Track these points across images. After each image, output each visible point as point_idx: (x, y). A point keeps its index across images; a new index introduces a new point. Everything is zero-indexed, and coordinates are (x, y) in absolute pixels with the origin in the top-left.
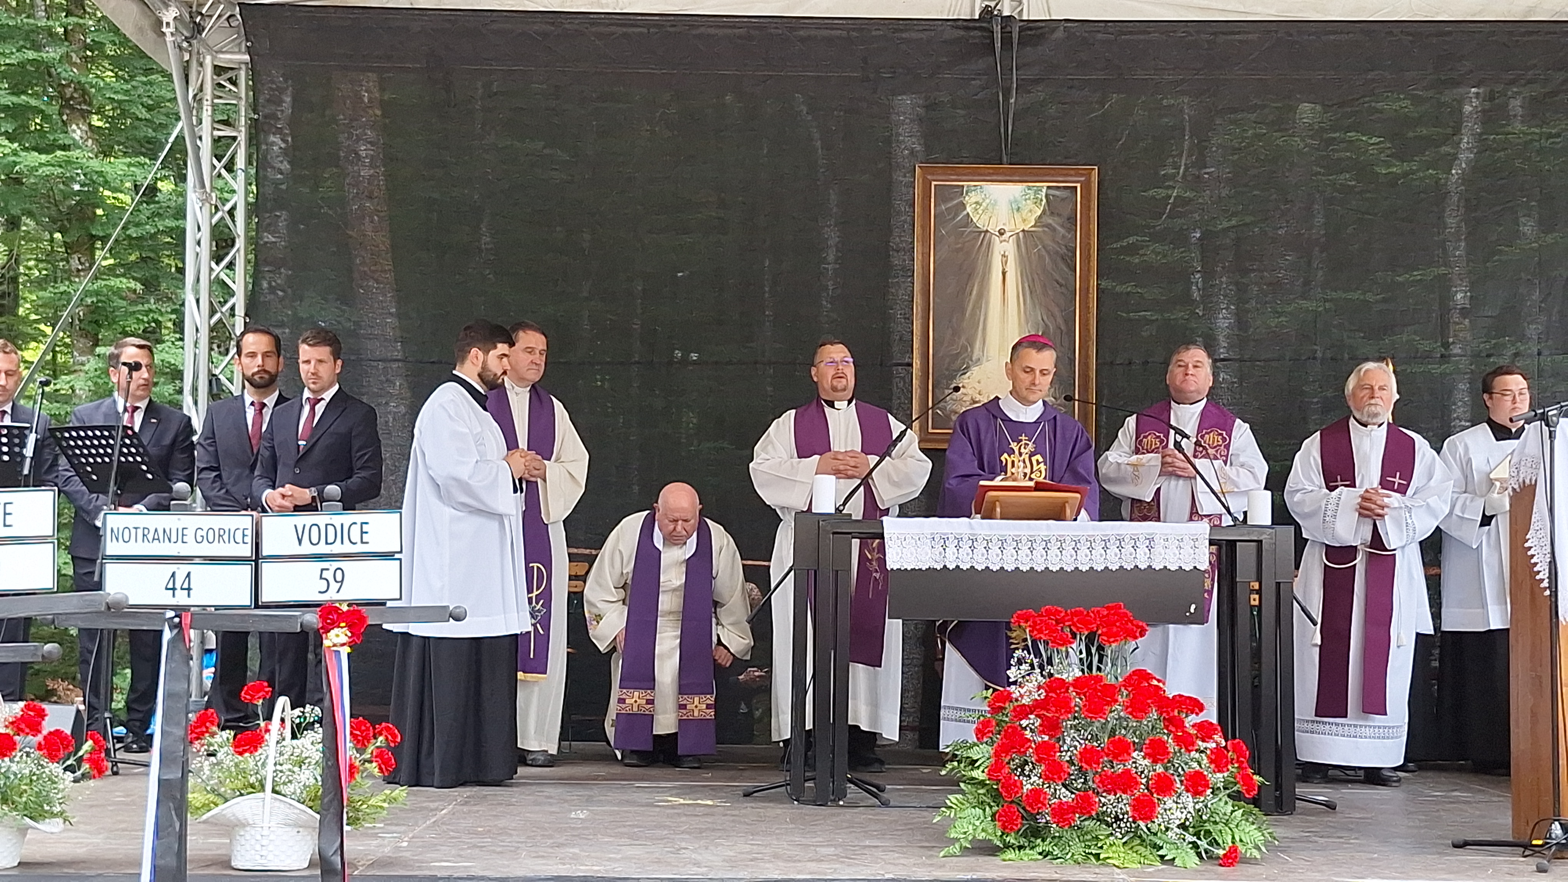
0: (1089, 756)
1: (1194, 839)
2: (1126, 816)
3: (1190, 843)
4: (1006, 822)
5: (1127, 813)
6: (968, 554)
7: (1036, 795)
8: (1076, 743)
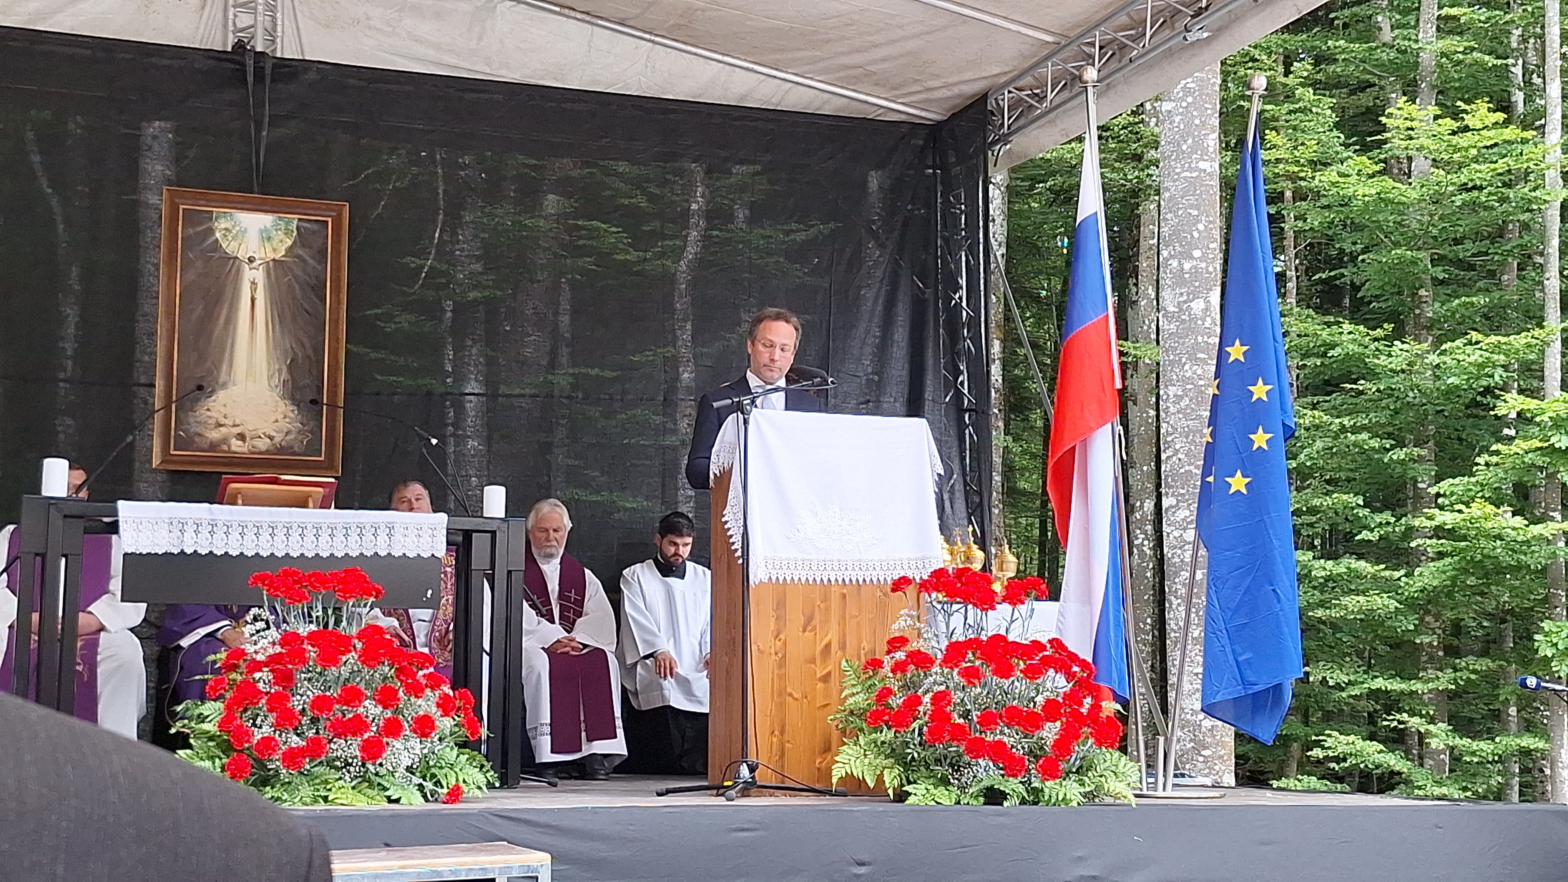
0: (321, 704)
1: (421, 781)
2: (355, 760)
3: (415, 785)
4: (235, 770)
5: (356, 757)
6: (207, 539)
7: (267, 744)
8: (309, 693)
